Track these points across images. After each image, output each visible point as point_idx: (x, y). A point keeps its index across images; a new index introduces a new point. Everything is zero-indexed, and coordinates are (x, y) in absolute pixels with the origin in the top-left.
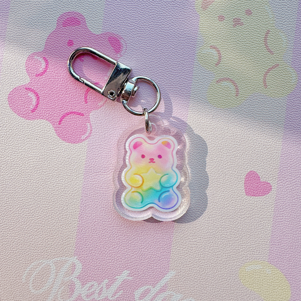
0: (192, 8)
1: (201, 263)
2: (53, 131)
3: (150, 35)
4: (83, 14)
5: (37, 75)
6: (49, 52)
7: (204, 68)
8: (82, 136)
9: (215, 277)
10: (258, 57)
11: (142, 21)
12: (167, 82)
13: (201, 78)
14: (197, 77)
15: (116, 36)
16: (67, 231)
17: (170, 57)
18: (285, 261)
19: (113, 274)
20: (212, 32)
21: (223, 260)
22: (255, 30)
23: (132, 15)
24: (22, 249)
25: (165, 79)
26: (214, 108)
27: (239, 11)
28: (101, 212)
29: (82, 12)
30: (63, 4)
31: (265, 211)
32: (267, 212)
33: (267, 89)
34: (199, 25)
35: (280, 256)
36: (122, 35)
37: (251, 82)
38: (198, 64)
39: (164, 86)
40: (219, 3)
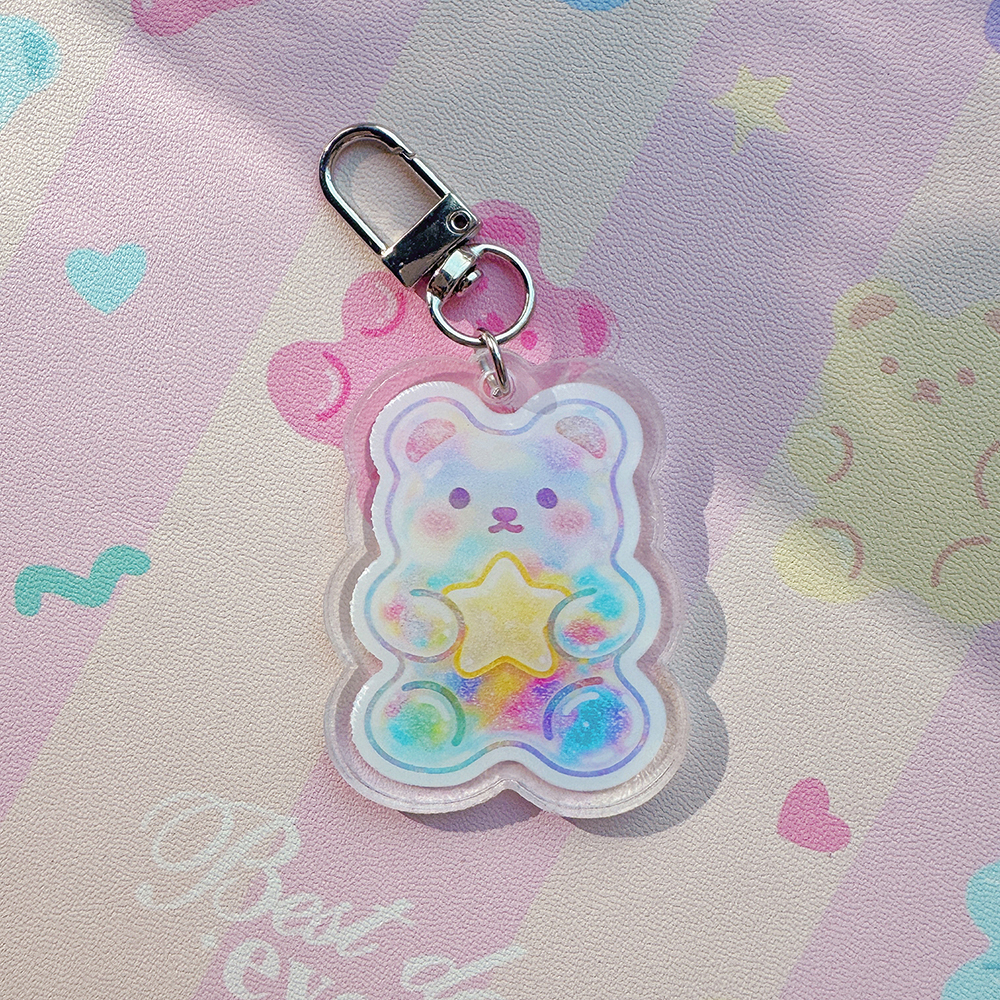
0: (826, 311)
1: (599, 953)
3: (690, 339)
4: (539, 221)
5: (367, 332)
11: (683, 296)
12: (687, 474)
13: (777, 498)
14: (768, 490)
16: (296, 746)
17: (720, 415)
19: (370, 897)
20: (852, 393)
21: (657, 969)
22: (964, 428)
23: (664, 272)
24: (168, 746)
25: (684, 466)
27: (943, 364)
29: (539, 215)
30: (498, 175)
31: (810, 890)
32: (812, 895)
36: (618, 310)
37: (902, 556)
38: (783, 461)
39: (674, 481)
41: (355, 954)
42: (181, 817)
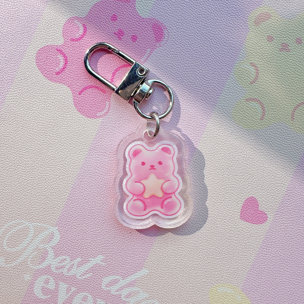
0: (245, 20)
1: (176, 270)
2: (72, 99)
3: (195, 34)
5: (72, 40)
6: (91, 21)
7: (238, 83)
8: (98, 113)
9: (185, 288)
10: (294, 88)
11: (191, 18)
12: (197, 85)
13: (231, 92)
14: (228, 89)
15: (161, 25)
16: (56, 200)
17: (208, 62)
18: (258, 293)
19: (88, 255)
20: (257, 50)
21: (199, 274)
22: (299, 60)
23: (183, 9)
24: (7, 204)
25: (196, 82)
26: (235, 125)
27: (290, 37)
28: (94, 192)
31: (254, 239)
32: (255, 241)
33: (293, 122)
34: (246, 38)
35: (255, 287)
36: (167, 25)
37: (280, 110)
38: (233, 77)
39: (193, 88)
40: (273, 23)
41: (84, 277)
42: (13, 230)
